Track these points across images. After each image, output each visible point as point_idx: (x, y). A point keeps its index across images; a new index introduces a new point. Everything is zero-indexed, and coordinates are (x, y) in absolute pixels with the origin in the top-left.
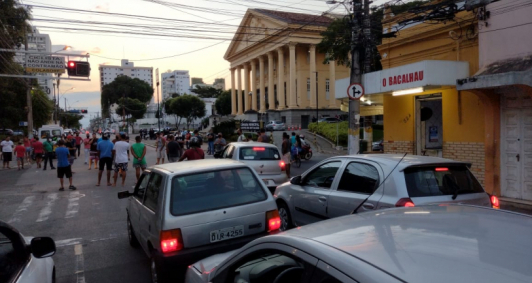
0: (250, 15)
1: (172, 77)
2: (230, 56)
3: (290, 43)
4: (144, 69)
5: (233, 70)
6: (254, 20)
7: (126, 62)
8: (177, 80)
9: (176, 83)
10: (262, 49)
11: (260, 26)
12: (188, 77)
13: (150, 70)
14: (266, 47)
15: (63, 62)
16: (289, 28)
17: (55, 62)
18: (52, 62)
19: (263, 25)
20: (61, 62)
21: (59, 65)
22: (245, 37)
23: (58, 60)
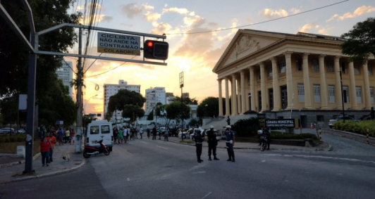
0: (241, 34)
1: (153, 92)
2: (218, 69)
3: (288, 53)
4: (135, 86)
5: (220, 80)
6: (243, 38)
7: (122, 82)
8: (157, 94)
9: (156, 96)
10: (253, 60)
11: (251, 41)
12: (164, 92)
13: (139, 87)
14: (258, 58)
15: (138, 43)
16: (286, 40)
17: (130, 42)
18: (126, 42)
19: (254, 41)
20: (136, 43)
21: (134, 46)
22: (234, 53)
23: (132, 40)
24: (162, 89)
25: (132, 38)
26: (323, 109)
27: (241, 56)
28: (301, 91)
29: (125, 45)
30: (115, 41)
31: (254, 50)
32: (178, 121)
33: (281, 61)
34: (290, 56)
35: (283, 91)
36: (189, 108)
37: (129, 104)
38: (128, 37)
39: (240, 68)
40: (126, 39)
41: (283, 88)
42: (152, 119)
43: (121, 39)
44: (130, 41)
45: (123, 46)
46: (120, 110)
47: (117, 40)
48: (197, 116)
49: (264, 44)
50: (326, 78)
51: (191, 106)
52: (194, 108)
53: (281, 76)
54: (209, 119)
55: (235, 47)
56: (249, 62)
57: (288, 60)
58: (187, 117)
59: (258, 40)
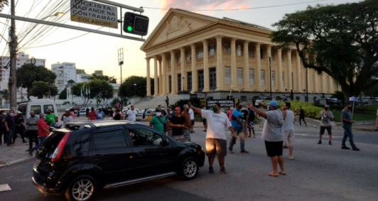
1: (61, 67)
2: (147, 48)
3: (219, 36)
4: (38, 60)
5: (148, 59)
6: (175, 17)
7: (22, 54)
8: (66, 70)
9: (65, 72)
10: (184, 41)
11: (183, 22)
12: (75, 68)
13: (44, 61)
14: (189, 39)
15: (114, 14)
16: (218, 24)
17: (106, 13)
18: (103, 12)
19: (186, 22)
20: (113, 14)
21: (111, 17)
22: (165, 31)
23: (109, 11)
24: (71, 65)
25: (109, 8)
26: (245, 90)
27: (172, 36)
28: (228, 74)
29: (101, 15)
30: (90, 9)
31: (186, 30)
32: (99, 101)
33: (212, 43)
34: (221, 40)
35: (212, 73)
36: (111, 87)
37: (37, 80)
38: (104, 6)
39: (170, 48)
40: (102, 9)
41: (212, 70)
42: (65, 98)
43: (96, 8)
44: (106, 11)
45: (98, 16)
46: (24, 87)
47: (92, 8)
48: (119, 95)
49: (197, 26)
50: (249, 62)
51: (113, 85)
52: (116, 86)
53: (211, 58)
54: (138, 99)
55: (165, 26)
56: (181, 42)
57: (219, 44)
58: (109, 95)
59: (190, 21)
